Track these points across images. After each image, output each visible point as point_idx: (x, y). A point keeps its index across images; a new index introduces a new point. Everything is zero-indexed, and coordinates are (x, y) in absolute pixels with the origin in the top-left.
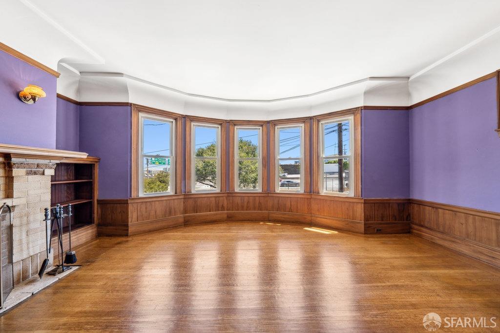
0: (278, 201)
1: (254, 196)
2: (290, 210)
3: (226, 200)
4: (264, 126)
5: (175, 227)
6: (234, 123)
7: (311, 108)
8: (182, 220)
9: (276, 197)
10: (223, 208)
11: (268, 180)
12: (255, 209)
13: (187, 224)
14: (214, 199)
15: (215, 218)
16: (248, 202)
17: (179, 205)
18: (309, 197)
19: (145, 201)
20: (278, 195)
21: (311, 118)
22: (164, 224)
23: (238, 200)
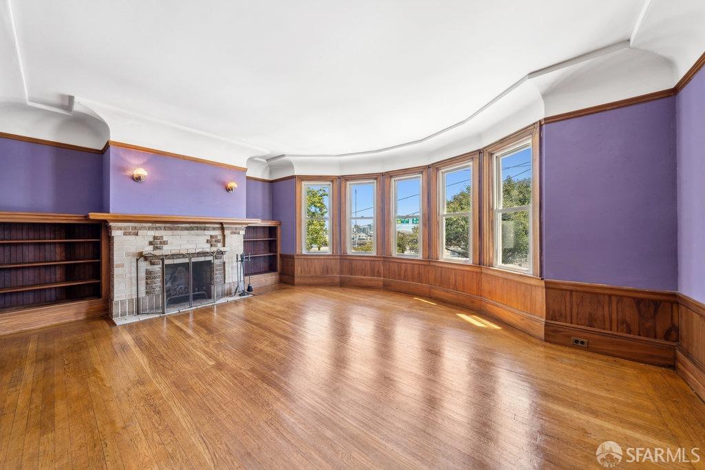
0: (441, 274)
1: (413, 264)
2: (455, 288)
3: (382, 266)
4: (424, 173)
5: (331, 285)
6: (390, 175)
7: (479, 136)
8: (337, 280)
9: (438, 267)
10: (379, 275)
11: (430, 244)
12: (413, 279)
13: (343, 284)
14: (369, 262)
15: (369, 283)
16: (406, 271)
17: (336, 265)
18: (478, 270)
19: (308, 258)
20: (441, 265)
21: (480, 152)
22: (321, 281)
23: (394, 267)
